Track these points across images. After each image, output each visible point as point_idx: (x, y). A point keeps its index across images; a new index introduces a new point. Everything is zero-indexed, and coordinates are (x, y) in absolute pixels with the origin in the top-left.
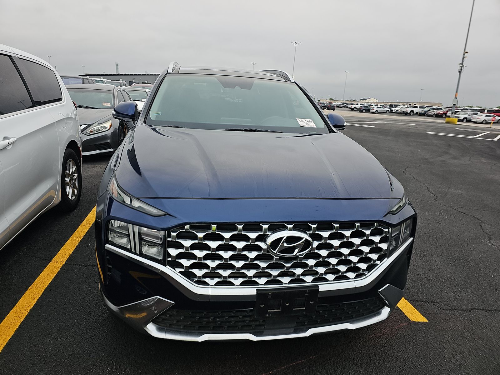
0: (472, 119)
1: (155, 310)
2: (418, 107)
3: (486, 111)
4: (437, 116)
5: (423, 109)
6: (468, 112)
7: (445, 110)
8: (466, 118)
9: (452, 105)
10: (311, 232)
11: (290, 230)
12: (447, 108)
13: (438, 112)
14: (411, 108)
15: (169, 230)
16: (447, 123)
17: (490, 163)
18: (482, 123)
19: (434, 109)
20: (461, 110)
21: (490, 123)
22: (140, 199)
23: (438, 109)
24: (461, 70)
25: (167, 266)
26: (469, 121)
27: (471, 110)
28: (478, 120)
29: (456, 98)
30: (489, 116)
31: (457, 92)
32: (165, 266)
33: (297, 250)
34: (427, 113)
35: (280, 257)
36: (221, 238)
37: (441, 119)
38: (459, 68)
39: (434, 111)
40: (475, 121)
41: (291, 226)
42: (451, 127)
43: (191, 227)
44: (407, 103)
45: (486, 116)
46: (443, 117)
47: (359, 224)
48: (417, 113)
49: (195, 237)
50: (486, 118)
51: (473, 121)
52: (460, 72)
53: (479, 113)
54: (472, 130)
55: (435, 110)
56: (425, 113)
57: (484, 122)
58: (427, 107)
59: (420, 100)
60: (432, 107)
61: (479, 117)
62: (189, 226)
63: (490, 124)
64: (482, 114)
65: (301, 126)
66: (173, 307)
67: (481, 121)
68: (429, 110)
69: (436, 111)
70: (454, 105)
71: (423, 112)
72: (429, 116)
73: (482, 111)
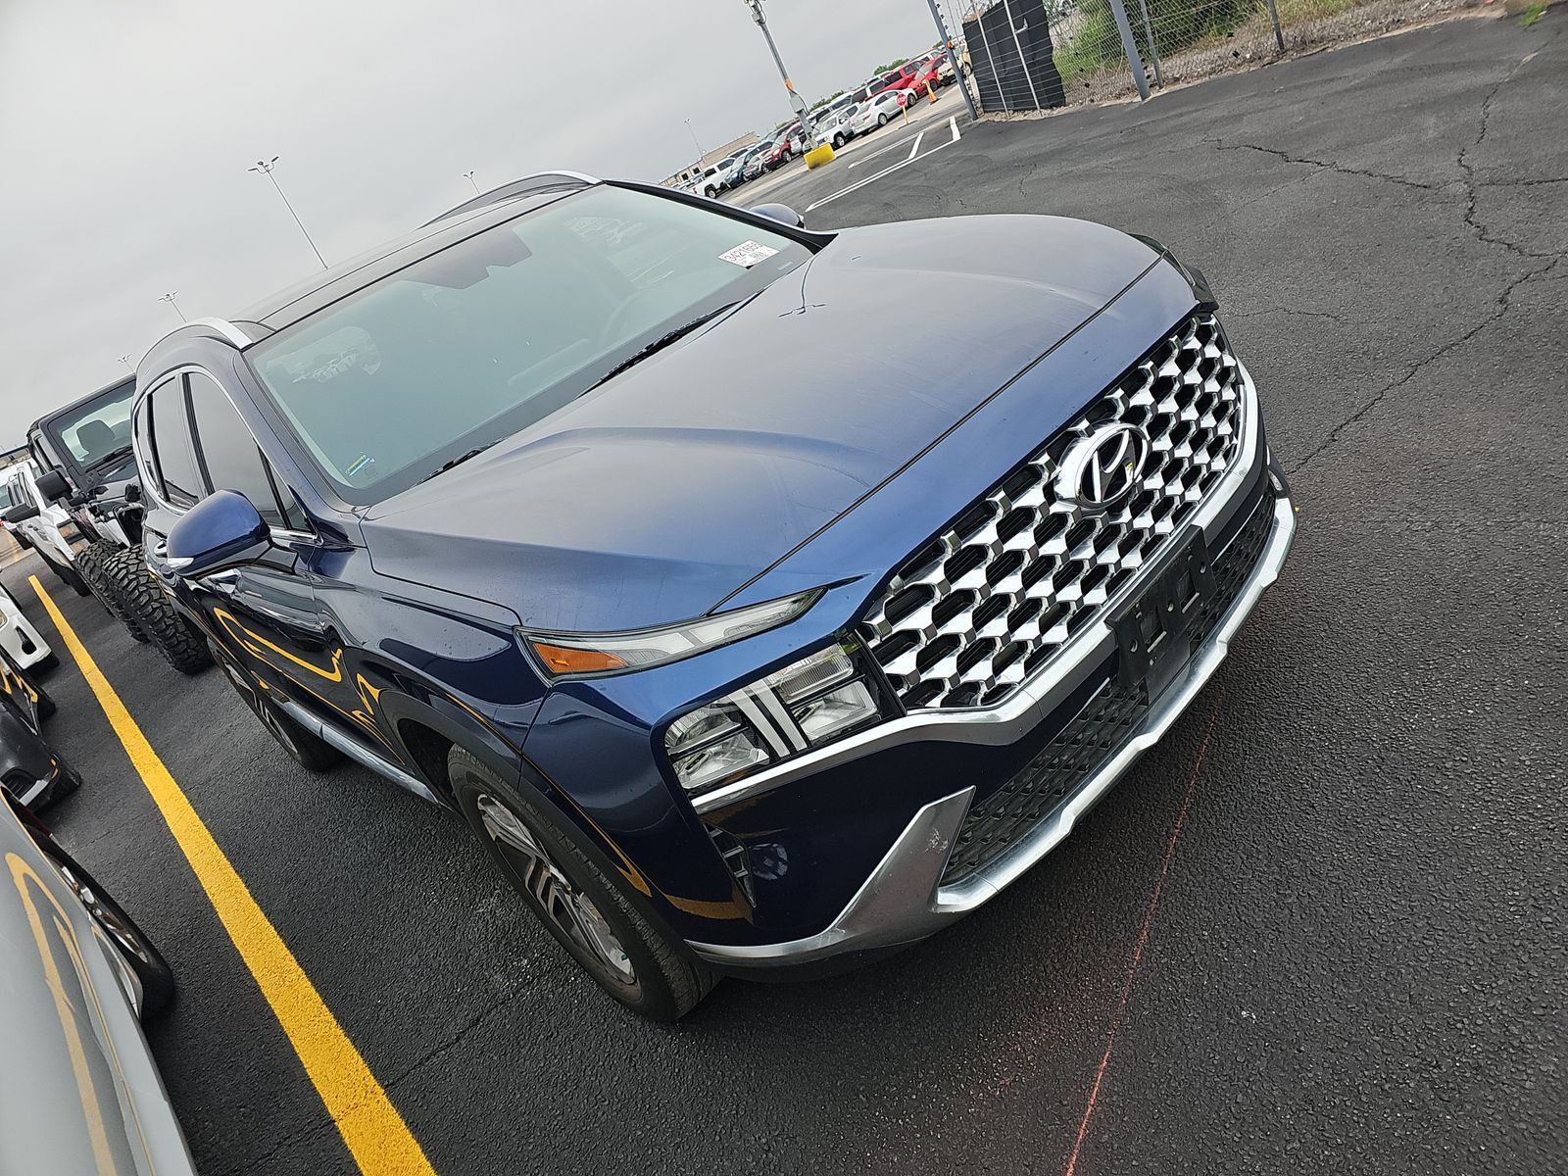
0: (853, 128)
1: (940, 844)
2: (717, 169)
3: (869, 94)
4: (774, 165)
5: (729, 168)
6: (834, 115)
7: (780, 142)
8: (839, 134)
9: (797, 115)
10: (1121, 409)
11: (1090, 432)
12: (779, 134)
13: (768, 156)
14: (700, 181)
15: (858, 625)
16: (814, 167)
17: (1008, 185)
18: (879, 126)
19: (754, 153)
20: (815, 121)
21: (901, 112)
22: (715, 612)
23: (762, 148)
24: (759, 13)
25: (909, 713)
26: (850, 137)
27: (834, 107)
28: (868, 124)
29: (793, 93)
30: (884, 99)
31: (785, 76)
32: (904, 716)
33: (1128, 470)
34: (747, 173)
35: (1107, 509)
36: (980, 552)
37: (786, 167)
38: (752, 11)
39: (759, 159)
40: (863, 129)
41: (1084, 424)
42: (836, 171)
43: (903, 577)
44: (676, 176)
45: (877, 104)
46: (788, 162)
47: (1176, 337)
48: (723, 187)
49: (927, 592)
50: (880, 109)
51: (858, 131)
52: (761, 22)
53: (857, 104)
54: (884, 150)
55: (759, 155)
56: (742, 175)
57: (883, 121)
58: (737, 155)
59: (701, 153)
60: (746, 150)
61: (866, 114)
62: (897, 577)
63: (901, 116)
64: (865, 104)
65: (748, 268)
66: (977, 799)
67: (876, 122)
68: (745, 163)
69: (763, 155)
70: (800, 112)
71: (736, 175)
72: (754, 177)
73: (861, 97)
